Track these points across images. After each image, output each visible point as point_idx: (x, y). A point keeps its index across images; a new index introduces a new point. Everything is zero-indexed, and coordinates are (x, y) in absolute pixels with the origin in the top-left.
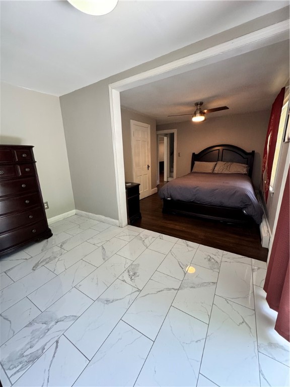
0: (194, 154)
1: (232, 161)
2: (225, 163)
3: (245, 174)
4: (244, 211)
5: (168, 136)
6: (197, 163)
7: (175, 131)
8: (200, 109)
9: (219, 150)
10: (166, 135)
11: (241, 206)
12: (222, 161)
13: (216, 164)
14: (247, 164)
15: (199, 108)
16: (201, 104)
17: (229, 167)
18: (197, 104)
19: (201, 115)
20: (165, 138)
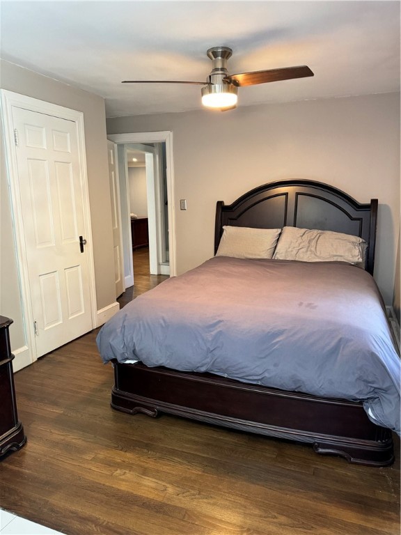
0: (220, 204)
1: (321, 226)
2: (304, 230)
3: (357, 265)
4: (370, 413)
5: (156, 150)
6: (228, 230)
7: (167, 137)
8: (222, 69)
9: (286, 194)
10: (149, 146)
11: (360, 393)
12: (295, 226)
13: (280, 234)
14: (360, 236)
15: (220, 66)
16: (226, 53)
17: (313, 243)
18: (213, 53)
19: (228, 90)
20: (149, 157)
